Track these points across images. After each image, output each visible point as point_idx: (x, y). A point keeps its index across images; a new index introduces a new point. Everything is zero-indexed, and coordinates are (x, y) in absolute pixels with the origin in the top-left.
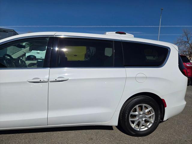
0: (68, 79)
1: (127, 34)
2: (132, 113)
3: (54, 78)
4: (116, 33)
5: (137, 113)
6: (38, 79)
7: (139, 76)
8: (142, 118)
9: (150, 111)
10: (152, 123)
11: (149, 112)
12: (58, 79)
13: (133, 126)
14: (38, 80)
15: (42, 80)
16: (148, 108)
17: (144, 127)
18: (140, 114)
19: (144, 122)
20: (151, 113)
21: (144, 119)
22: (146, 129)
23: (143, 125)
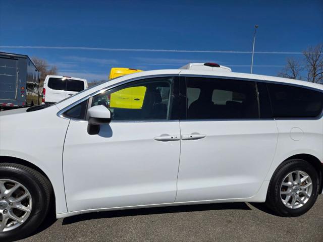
0: (204, 136)
1: (221, 66)
2: (283, 184)
3: (188, 135)
4: (205, 65)
5: (290, 183)
6: (168, 135)
7: (294, 132)
8: (295, 190)
9: (305, 181)
10: (308, 197)
11: (305, 183)
12: (194, 136)
13: (285, 202)
14: (169, 137)
15: (174, 138)
16: (303, 177)
17: (297, 203)
18: (294, 185)
19: (298, 196)
20: (306, 184)
21: (298, 192)
22: (301, 205)
23: (297, 201)
